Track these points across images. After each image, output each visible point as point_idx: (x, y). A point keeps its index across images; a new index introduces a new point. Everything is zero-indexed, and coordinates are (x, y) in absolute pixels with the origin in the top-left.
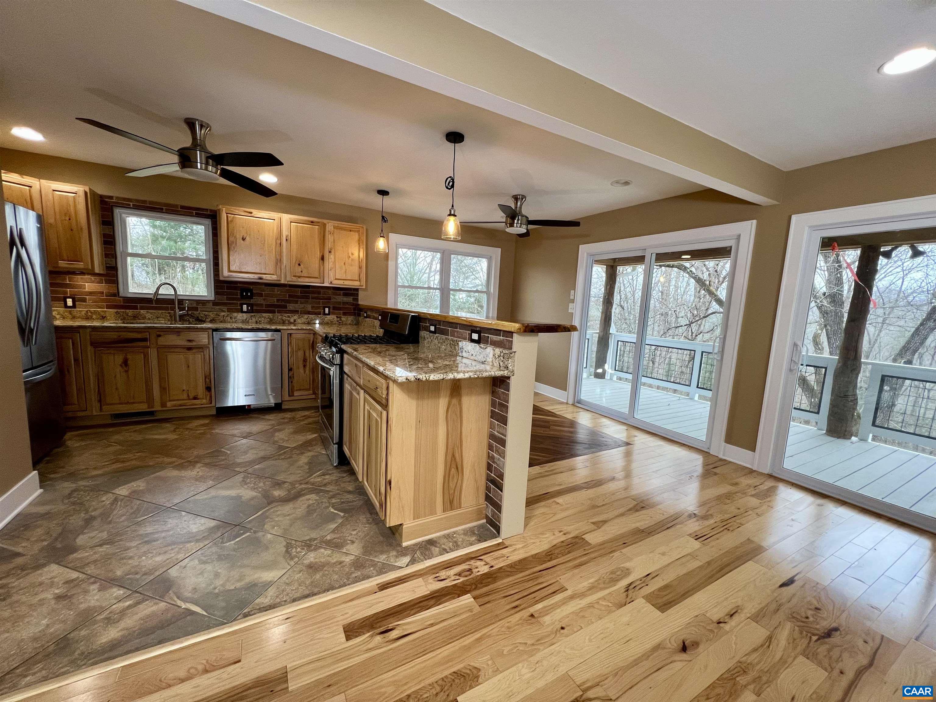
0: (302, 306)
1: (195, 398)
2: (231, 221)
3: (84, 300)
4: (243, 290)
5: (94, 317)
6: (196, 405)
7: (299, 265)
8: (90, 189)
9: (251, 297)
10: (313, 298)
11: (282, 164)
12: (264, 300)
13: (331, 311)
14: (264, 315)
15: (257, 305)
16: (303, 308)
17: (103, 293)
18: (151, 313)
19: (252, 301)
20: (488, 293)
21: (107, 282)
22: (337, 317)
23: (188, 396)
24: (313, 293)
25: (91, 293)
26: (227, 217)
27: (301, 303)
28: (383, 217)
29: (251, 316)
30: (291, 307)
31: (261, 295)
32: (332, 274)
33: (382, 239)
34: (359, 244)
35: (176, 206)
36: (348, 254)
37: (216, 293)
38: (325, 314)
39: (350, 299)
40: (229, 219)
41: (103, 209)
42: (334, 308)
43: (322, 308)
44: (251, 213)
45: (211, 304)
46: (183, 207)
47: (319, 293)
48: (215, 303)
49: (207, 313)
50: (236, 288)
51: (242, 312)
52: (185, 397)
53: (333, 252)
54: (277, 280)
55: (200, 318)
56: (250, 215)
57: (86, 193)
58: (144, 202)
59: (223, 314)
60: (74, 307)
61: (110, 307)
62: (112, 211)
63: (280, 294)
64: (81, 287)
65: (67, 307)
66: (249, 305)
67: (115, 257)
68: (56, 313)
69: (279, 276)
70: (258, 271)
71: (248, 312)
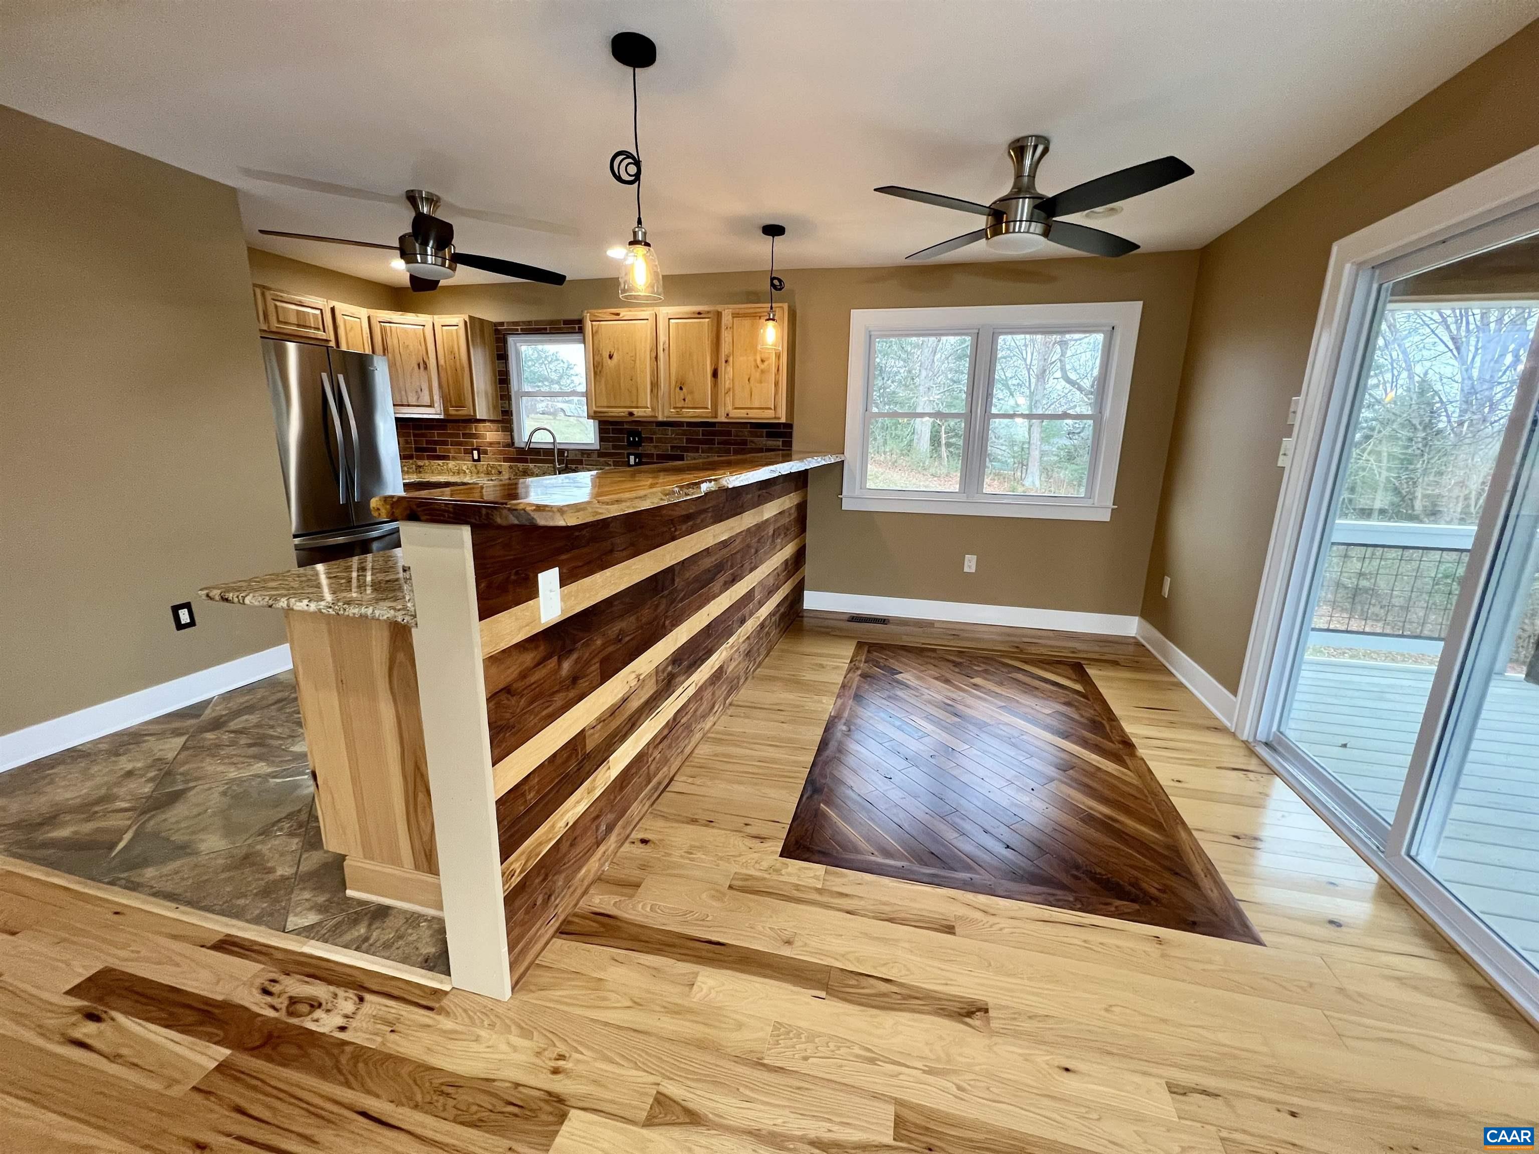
2: (597, 332)
3: (486, 453)
4: (632, 433)
5: (493, 472)
7: (681, 389)
8: (470, 317)
9: (639, 444)
12: (655, 447)
15: (646, 455)
17: (499, 443)
18: (539, 467)
19: (640, 450)
20: (1096, 418)
21: (504, 430)
24: (722, 433)
25: (491, 444)
26: (592, 326)
27: (703, 452)
28: (771, 281)
30: (689, 458)
31: (651, 440)
32: (729, 400)
35: (557, 322)
36: (755, 361)
37: (602, 439)
39: (778, 443)
40: (594, 330)
41: (498, 340)
44: (618, 314)
45: (595, 457)
46: (566, 322)
47: (729, 433)
48: (600, 454)
50: (620, 431)
51: (629, 465)
53: (731, 359)
54: (652, 417)
56: (617, 318)
57: (466, 322)
58: (529, 323)
60: (479, 460)
61: (506, 460)
62: (505, 342)
63: (676, 439)
64: (484, 437)
65: (474, 460)
66: (636, 456)
67: (509, 398)
68: (464, 468)
69: (653, 409)
70: (628, 404)
71: (635, 465)
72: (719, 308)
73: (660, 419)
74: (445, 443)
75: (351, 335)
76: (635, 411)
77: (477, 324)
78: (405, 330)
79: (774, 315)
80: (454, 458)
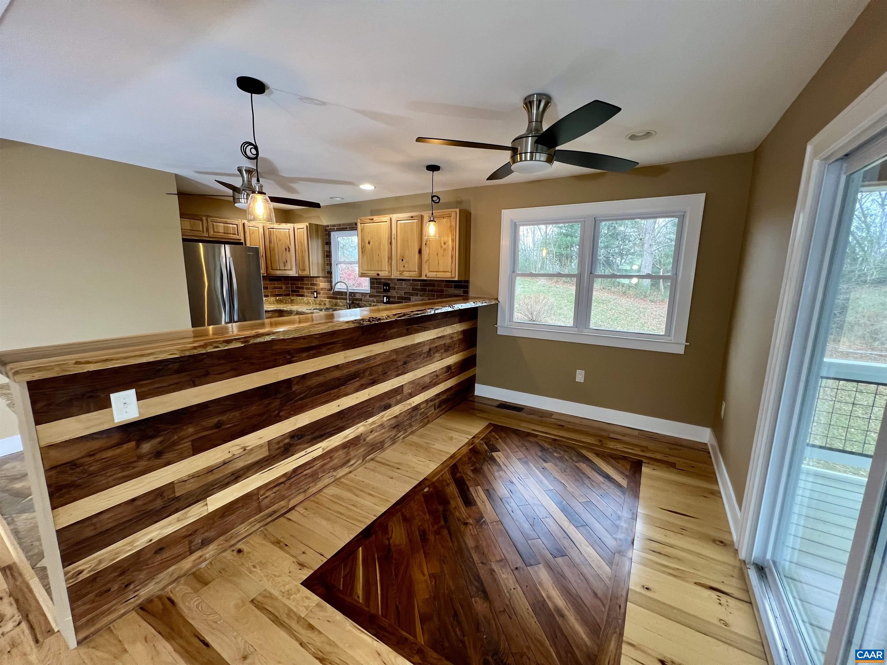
2: (362, 229)
3: (320, 293)
4: (384, 285)
5: (322, 304)
7: (402, 260)
8: (310, 224)
9: (389, 291)
12: (396, 292)
15: (394, 297)
17: (325, 289)
18: (342, 302)
19: (389, 294)
21: (328, 282)
25: (322, 289)
26: (361, 225)
27: (420, 296)
31: (392, 289)
32: (426, 266)
33: (432, 223)
35: (352, 224)
36: (441, 243)
37: (371, 288)
41: (325, 235)
44: (373, 219)
45: (368, 297)
48: (371, 295)
50: (381, 284)
51: (384, 303)
53: (428, 243)
54: (388, 276)
56: (372, 221)
57: (307, 226)
58: (340, 225)
60: (317, 297)
61: (328, 298)
62: (329, 235)
63: (406, 288)
64: (319, 285)
65: (315, 298)
66: (388, 297)
67: (330, 265)
68: (310, 301)
69: (389, 272)
70: (377, 269)
71: (388, 303)
72: (423, 213)
73: (394, 277)
74: (303, 288)
75: (253, 236)
76: (380, 273)
77: (314, 227)
78: (280, 233)
79: (433, 218)
80: (307, 296)
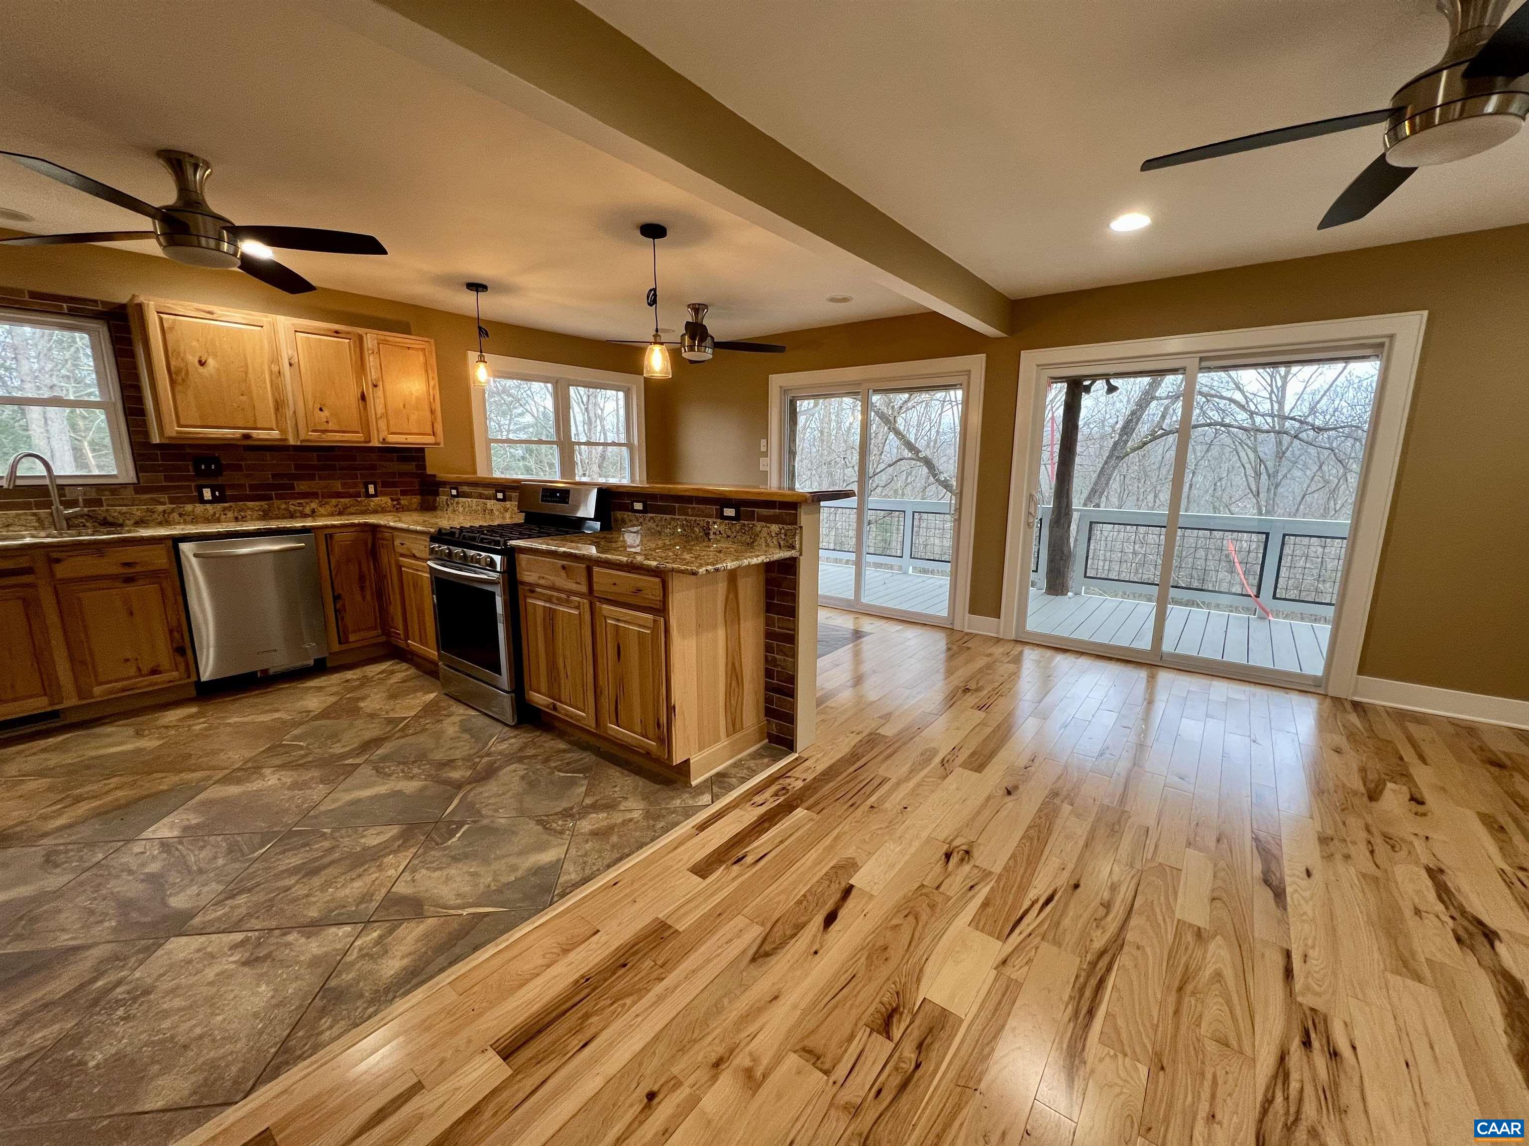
0: (323, 483)
1: (154, 672)
2: (172, 329)
4: (197, 461)
6: (156, 684)
9: (218, 473)
10: (340, 469)
11: (385, 252)
12: (248, 476)
13: (379, 489)
14: (250, 504)
15: (233, 487)
16: (326, 487)
19: (220, 481)
20: (629, 445)
22: (392, 500)
23: (139, 669)
26: (161, 319)
27: (320, 478)
28: (480, 328)
29: (224, 509)
30: (302, 486)
31: (239, 468)
32: (382, 424)
33: (482, 364)
34: (427, 371)
38: (368, 495)
39: (411, 467)
40: (166, 325)
42: (385, 484)
43: (361, 486)
44: (211, 313)
45: (130, 493)
48: (138, 488)
49: (124, 509)
50: (183, 457)
51: (202, 501)
52: (133, 671)
53: (380, 384)
54: (280, 440)
55: (110, 519)
56: (209, 316)
59: (161, 508)
63: (278, 465)
66: (215, 489)
69: (283, 431)
70: (240, 424)
71: (215, 500)
72: (360, 331)
73: (292, 442)
76: (253, 432)
